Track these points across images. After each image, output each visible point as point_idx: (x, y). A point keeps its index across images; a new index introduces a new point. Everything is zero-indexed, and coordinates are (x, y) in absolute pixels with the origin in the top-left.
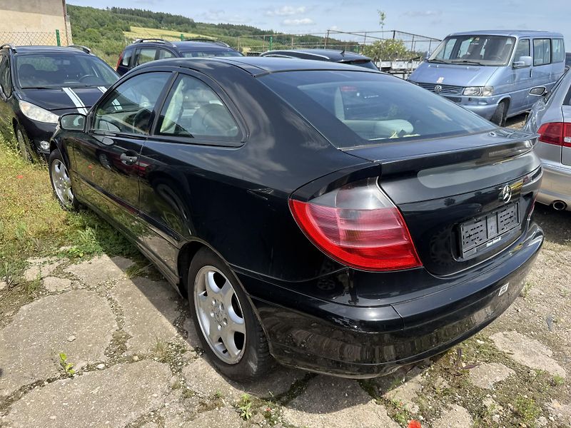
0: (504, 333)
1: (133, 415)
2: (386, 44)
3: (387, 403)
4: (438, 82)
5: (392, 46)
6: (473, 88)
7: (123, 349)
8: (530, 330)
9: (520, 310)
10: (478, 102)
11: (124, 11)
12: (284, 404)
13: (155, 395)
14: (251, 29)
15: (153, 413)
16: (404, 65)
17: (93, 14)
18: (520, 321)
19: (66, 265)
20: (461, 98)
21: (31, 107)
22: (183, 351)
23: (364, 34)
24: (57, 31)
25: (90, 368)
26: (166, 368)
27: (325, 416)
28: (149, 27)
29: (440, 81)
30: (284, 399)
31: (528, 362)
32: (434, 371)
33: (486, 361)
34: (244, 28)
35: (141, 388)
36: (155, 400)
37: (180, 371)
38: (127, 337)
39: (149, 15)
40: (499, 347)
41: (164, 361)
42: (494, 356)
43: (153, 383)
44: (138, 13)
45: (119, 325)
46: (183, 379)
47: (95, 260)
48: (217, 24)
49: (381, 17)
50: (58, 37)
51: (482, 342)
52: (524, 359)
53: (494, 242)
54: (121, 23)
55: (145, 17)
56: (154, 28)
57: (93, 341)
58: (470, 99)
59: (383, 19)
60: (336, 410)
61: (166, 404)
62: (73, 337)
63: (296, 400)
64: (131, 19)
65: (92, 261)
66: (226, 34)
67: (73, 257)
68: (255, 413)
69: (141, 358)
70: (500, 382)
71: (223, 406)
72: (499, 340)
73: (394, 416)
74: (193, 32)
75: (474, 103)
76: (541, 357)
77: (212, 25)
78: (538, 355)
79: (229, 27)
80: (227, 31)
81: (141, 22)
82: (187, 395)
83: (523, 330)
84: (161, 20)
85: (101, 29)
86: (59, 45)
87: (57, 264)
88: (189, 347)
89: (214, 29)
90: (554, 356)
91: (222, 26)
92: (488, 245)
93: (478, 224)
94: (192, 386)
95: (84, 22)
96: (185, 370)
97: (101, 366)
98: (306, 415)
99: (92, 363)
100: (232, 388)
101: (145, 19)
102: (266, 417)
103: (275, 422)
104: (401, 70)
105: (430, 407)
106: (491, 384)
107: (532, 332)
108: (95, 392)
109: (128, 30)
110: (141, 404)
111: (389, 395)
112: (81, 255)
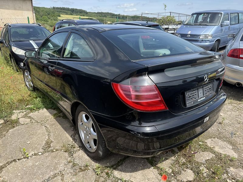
0: (212, 139)
1: (52, 173)
2: (167, 18)
3: (158, 168)
4: (188, 33)
5: (170, 18)
6: (204, 35)
7: (50, 147)
8: (223, 138)
9: (219, 130)
10: (206, 41)
11: (58, 8)
12: (115, 169)
13: (61, 165)
14: (111, 14)
15: (60, 173)
16: (174, 27)
17: (45, 10)
18: (219, 134)
19: (29, 113)
20: (198, 40)
21: (17, 49)
22: (74, 148)
23: (158, 14)
24: (28, 17)
25: (35, 154)
26: (66, 154)
27: (131, 174)
28: (68, 15)
29: (189, 33)
30: (115, 167)
31: (221, 151)
32: (180, 155)
33: (203, 151)
34: (108, 13)
35: (56, 163)
36: (61, 167)
37: (72, 155)
38: (52, 142)
39: (68, 9)
40: (209, 145)
41: (66, 152)
42: (206, 149)
43: (61, 160)
44: (64, 9)
45: (48, 137)
46: (73, 159)
47: (41, 111)
48: (96, 12)
49: (164, 6)
50: (28, 20)
51: (201, 143)
52: (219, 150)
53: (202, 99)
54: (56, 13)
55: (67, 10)
56: (70, 15)
57: (38, 144)
58: (202, 40)
59: (165, 7)
60: (136, 171)
61: (65, 169)
62: (30, 142)
63: (120, 167)
64: (61, 12)
65: (40, 111)
66: (100, 16)
67: (32, 110)
68: (102, 172)
69: (57, 150)
70: (208, 160)
71: (89, 169)
72: (209, 142)
73: (161, 174)
74: (86, 16)
75: (204, 42)
76: (227, 149)
77: (95, 13)
78: (226, 148)
79: (102, 13)
80: (101, 15)
81: (65, 12)
82: (74, 165)
83: (220, 138)
84: (73, 11)
85: (48, 16)
86: (29, 23)
87: (25, 113)
88: (76, 145)
89: (95, 14)
90: (233, 149)
91: (98, 13)
92: (199, 100)
93: (194, 92)
94: (77, 161)
95: (41, 13)
96: (74, 155)
97: (40, 154)
98: (123, 173)
99: (37, 152)
100: (93, 162)
101: (67, 11)
102: (106, 174)
103: (110, 176)
104: (173, 29)
105: (177, 170)
106: (204, 161)
107: (224, 139)
108: (37, 164)
109: (60, 16)
110: (55, 169)
111: (159, 165)
112: (35, 109)
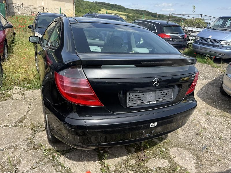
0: (178, 148)
1: (9, 145)
2: (195, 20)
3: (102, 163)
4: (209, 37)
5: (198, 21)
6: (225, 42)
7: (21, 122)
8: (192, 150)
9: (192, 140)
10: (226, 48)
11: (100, 3)
12: (63, 154)
13: (20, 140)
14: (148, 12)
15: (15, 146)
16: (199, 29)
17: (88, 4)
18: (190, 145)
19: (24, 91)
20: (219, 46)
22: (41, 127)
23: (188, 16)
24: (60, 8)
25: (7, 126)
26: (31, 132)
27: (75, 162)
28: (108, 9)
29: (210, 37)
30: (64, 152)
31: (180, 163)
32: (133, 156)
33: (160, 158)
34: (145, 11)
35: (18, 137)
36: (19, 142)
37: (35, 134)
38: (26, 118)
39: (108, 5)
40: (171, 153)
41: (31, 129)
42: (166, 156)
43: (23, 136)
44: (105, 4)
45: (26, 114)
46: (34, 137)
47: (36, 91)
48: (134, 9)
49: (193, 8)
50: (60, 10)
51: (165, 150)
52: (179, 161)
53: (150, 103)
54: (98, 7)
55: (107, 5)
56: (110, 10)
57: (14, 117)
58: (223, 46)
59: (194, 9)
60: (81, 161)
61: (22, 144)
62: (8, 115)
63: (68, 154)
64: (102, 6)
65: (34, 91)
66: (137, 13)
67: (28, 88)
68: (50, 154)
69: (25, 126)
70: (160, 168)
71: (41, 149)
72: (173, 151)
73: (102, 170)
74: (124, 12)
75: (225, 48)
76: (189, 162)
77: (132, 10)
78: (187, 161)
79: (139, 11)
80: (138, 12)
81: (105, 7)
82: (32, 142)
83: (188, 149)
84: (113, 7)
85: (90, 9)
86: (60, 13)
87: (22, 90)
88: (44, 126)
89: (132, 11)
90: (195, 164)
91: (136, 10)
92: (146, 104)
93: (141, 94)
94: (35, 140)
96: (37, 134)
97: (10, 126)
98: (68, 160)
99: (8, 124)
100: (48, 144)
101: (107, 6)
102: (53, 157)
103: (55, 160)
104: (198, 31)
105: (120, 170)
106: (155, 167)
107: (192, 151)
108: (2, 134)
109: (100, 10)
110: (13, 142)
111: (107, 161)
112: (31, 88)
